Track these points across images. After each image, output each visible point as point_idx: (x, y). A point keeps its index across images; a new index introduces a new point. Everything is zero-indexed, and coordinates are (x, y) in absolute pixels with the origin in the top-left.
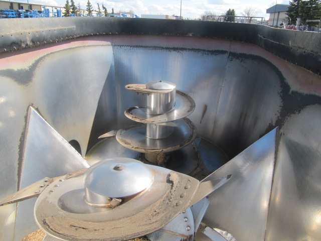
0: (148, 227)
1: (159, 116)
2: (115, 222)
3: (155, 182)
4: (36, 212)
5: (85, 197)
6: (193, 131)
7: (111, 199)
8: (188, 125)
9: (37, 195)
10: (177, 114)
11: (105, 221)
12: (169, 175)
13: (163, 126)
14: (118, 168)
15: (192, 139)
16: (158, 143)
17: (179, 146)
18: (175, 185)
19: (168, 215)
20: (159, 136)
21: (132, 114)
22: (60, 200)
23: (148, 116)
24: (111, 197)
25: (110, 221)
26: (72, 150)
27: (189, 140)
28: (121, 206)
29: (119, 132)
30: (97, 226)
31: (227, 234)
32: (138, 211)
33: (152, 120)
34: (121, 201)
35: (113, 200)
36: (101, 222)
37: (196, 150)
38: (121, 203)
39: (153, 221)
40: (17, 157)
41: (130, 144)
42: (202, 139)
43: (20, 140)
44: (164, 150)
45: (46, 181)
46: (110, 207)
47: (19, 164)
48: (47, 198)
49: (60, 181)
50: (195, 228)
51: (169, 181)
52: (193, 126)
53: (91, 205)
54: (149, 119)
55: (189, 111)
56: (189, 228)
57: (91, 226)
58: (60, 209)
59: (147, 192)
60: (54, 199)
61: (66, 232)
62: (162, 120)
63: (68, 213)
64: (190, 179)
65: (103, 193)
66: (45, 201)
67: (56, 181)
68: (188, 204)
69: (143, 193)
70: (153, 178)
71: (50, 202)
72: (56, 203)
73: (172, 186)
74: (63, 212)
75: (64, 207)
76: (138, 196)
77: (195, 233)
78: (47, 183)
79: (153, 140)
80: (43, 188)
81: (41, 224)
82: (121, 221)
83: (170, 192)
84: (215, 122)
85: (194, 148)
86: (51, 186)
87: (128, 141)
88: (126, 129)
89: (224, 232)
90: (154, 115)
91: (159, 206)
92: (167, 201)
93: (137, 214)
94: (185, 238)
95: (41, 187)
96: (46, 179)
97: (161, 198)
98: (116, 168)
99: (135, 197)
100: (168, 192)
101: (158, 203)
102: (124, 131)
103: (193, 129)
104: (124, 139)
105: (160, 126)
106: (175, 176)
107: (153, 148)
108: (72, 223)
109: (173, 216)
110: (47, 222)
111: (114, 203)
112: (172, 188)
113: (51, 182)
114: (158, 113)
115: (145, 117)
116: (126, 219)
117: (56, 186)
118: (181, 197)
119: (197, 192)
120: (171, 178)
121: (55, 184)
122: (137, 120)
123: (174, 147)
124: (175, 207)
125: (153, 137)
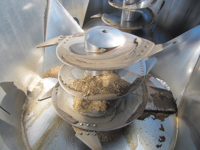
0: (120, 65)
1: (131, 6)
2: (102, 61)
3: (127, 42)
4: (58, 52)
5: (84, 47)
6: (152, 18)
7: (100, 48)
8: (149, 13)
9: (57, 44)
10: (144, 5)
11: (96, 60)
12: (136, 39)
13: (133, 12)
14: (105, 31)
15: (151, 24)
16: (128, 24)
17: (142, 27)
18: (139, 45)
19: (133, 60)
20: (129, 19)
21: (113, 2)
22: (70, 48)
23: (124, 5)
24: (100, 47)
25: (99, 60)
26: (75, 22)
27: (149, 24)
28: (105, 53)
29: (103, 15)
30: (91, 62)
31: (163, 82)
32: (116, 56)
33: (126, 7)
34: (105, 50)
35: (101, 49)
36: (94, 60)
37: (152, 31)
38: (105, 52)
39: (124, 62)
40: (43, 24)
41: (110, 23)
42: (157, 25)
43: (45, 14)
44: (132, 28)
45: (61, 37)
46: (99, 53)
47: (44, 28)
48: (63, 46)
49: (70, 38)
50: (146, 73)
51: (135, 42)
52: (153, 14)
53: (88, 51)
54: (124, 7)
55: (152, 3)
56: (143, 72)
57: (88, 61)
58: (70, 52)
59: (121, 47)
60: (67, 47)
61: (75, 63)
62: (133, 8)
63: (75, 54)
64: (149, 42)
65: (96, 44)
66: (61, 47)
67: (67, 37)
68: (146, 56)
69: (119, 47)
70: (126, 40)
71: (65, 48)
72: (68, 49)
73: (137, 45)
74: (72, 54)
75: (72, 51)
76: (116, 49)
77: (146, 75)
78: (62, 38)
79: (125, 22)
80: (60, 41)
81: (61, 58)
82: (105, 60)
83: (136, 48)
84: (168, 14)
85: (151, 30)
86: (65, 40)
87: (109, 21)
88: (108, 13)
89: (162, 81)
90: (128, 4)
91: (128, 55)
92: (133, 53)
93: (115, 58)
94: (140, 77)
95: (59, 40)
96: (62, 36)
97: (130, 51)
98: (104, 31)
99: (114, 49)
100: (134, 48)
101: (128, 54)
102: (107, 14)
103: (153, 16)
104: (107, 19)
105: (131, 11)
106: (139, 40)
107: (125, 27)
108: (78, 59)
109: (136, 61)
110: (64, 57)
111: (101, 51)
112: (137, 46)
113: (64, 38)
114: (131, 3)
115: (122, 5)
116: (108, 60)
117: (67, 40)
118: (142, 51)
119: (153, 50)
120: (137, 41)
121: (67, 39)
122: (117, 7)
123: (138, 27)
124: (138, 56)
125: (125, 20)
